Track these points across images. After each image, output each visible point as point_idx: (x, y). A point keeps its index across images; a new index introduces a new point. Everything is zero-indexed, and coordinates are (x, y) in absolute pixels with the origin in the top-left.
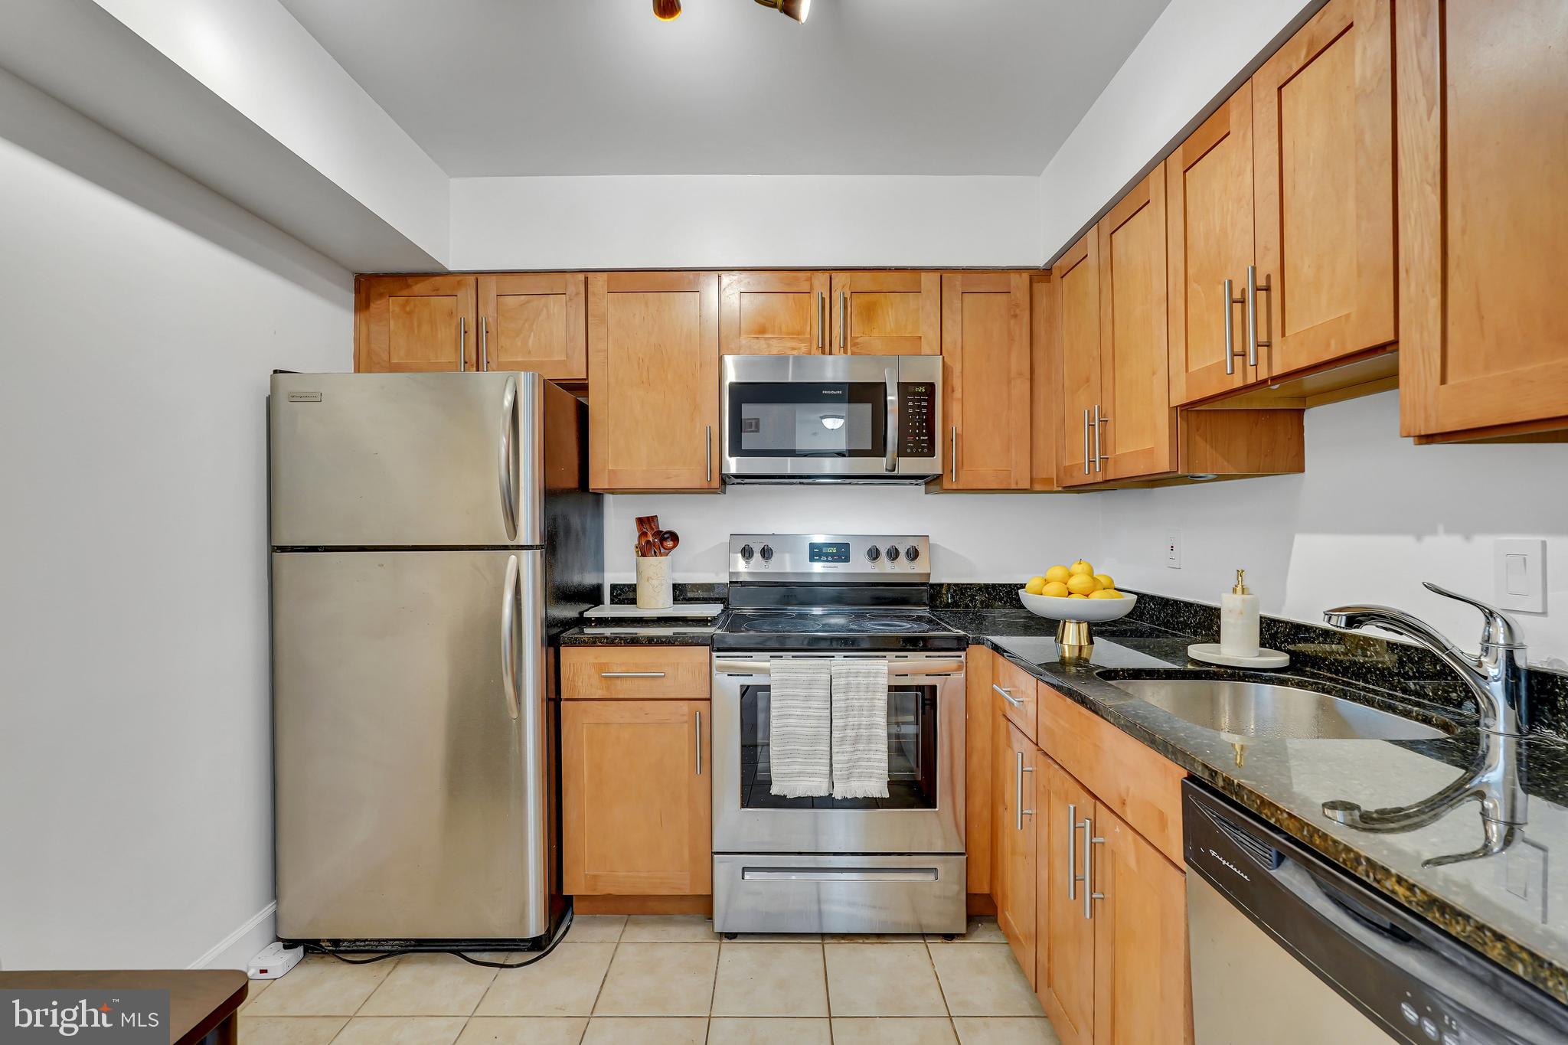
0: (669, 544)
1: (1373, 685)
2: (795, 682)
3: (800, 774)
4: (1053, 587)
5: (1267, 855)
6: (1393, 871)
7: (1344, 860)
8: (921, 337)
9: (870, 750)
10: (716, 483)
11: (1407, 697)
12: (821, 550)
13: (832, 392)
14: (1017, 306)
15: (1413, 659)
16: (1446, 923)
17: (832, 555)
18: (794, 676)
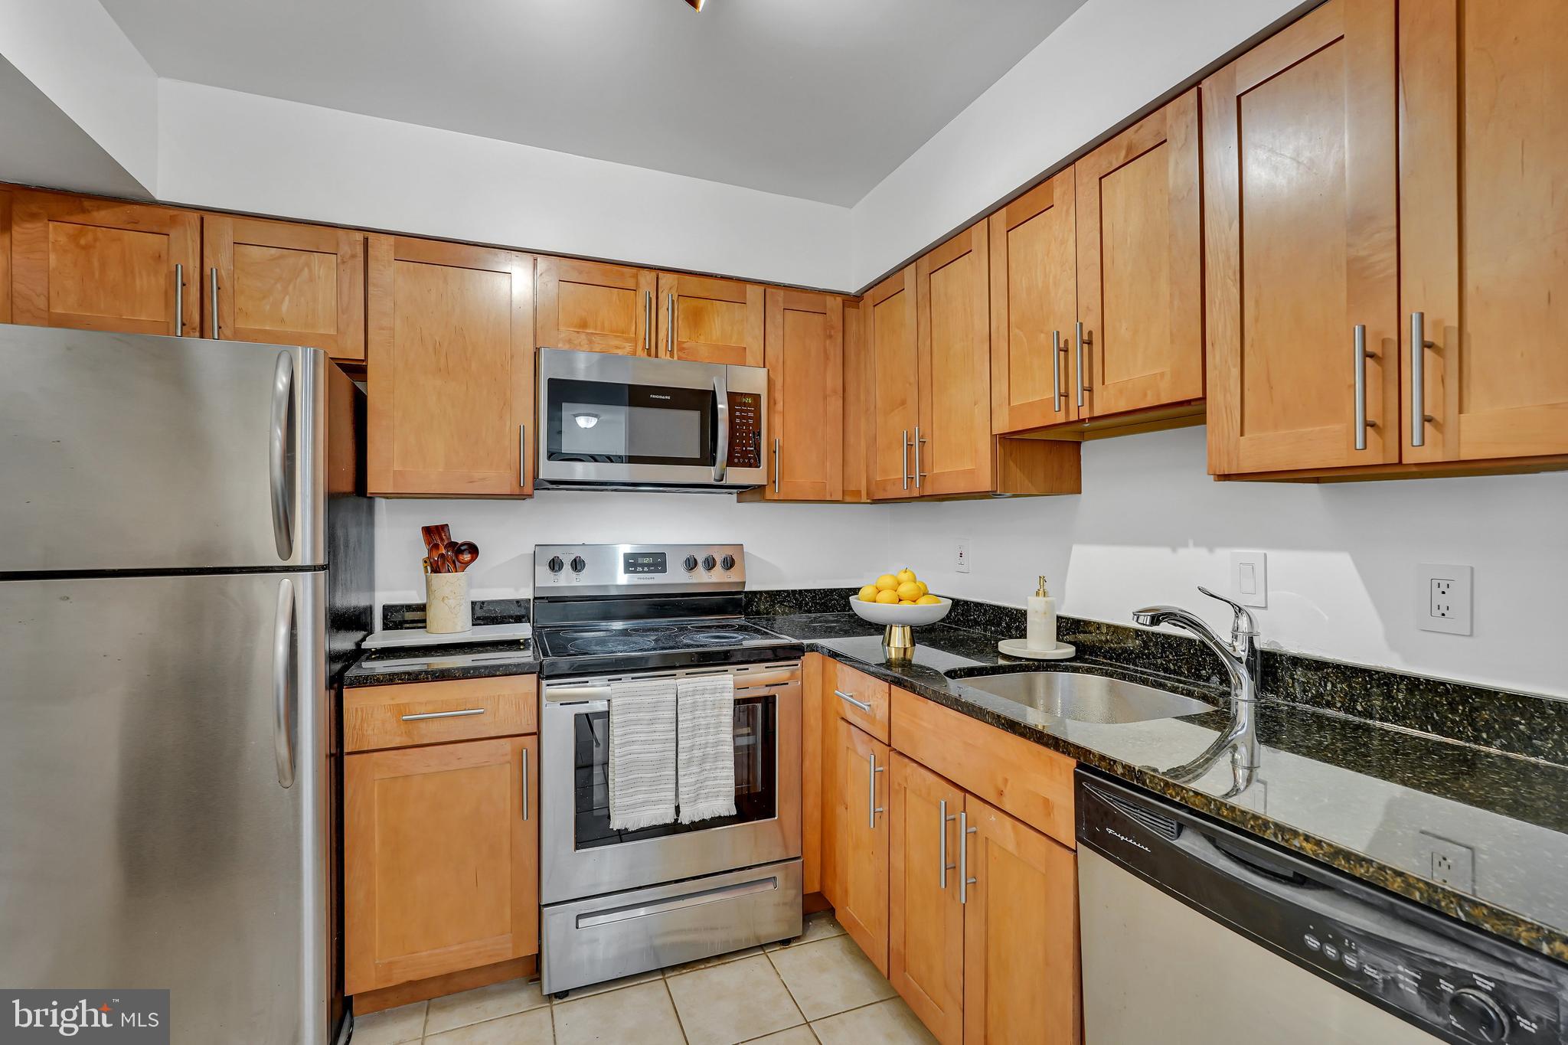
0: (467, 557)
1: (1141, 667)
2: (639, 706)
3: (644, 803)
4: (886, 595)
5: (1170, 828)
6: (1300, 831)
7: (1252, 826)
8: (745, 348)
9: (716, 768)
10: (528, 489)
11: (1168, 675)
12: (636, 560)
13: (661, 397)
14: (832, 327)
15: (1172, 645)
16: (1350, 868)
17: (648, 565)
18: (638, 700)
